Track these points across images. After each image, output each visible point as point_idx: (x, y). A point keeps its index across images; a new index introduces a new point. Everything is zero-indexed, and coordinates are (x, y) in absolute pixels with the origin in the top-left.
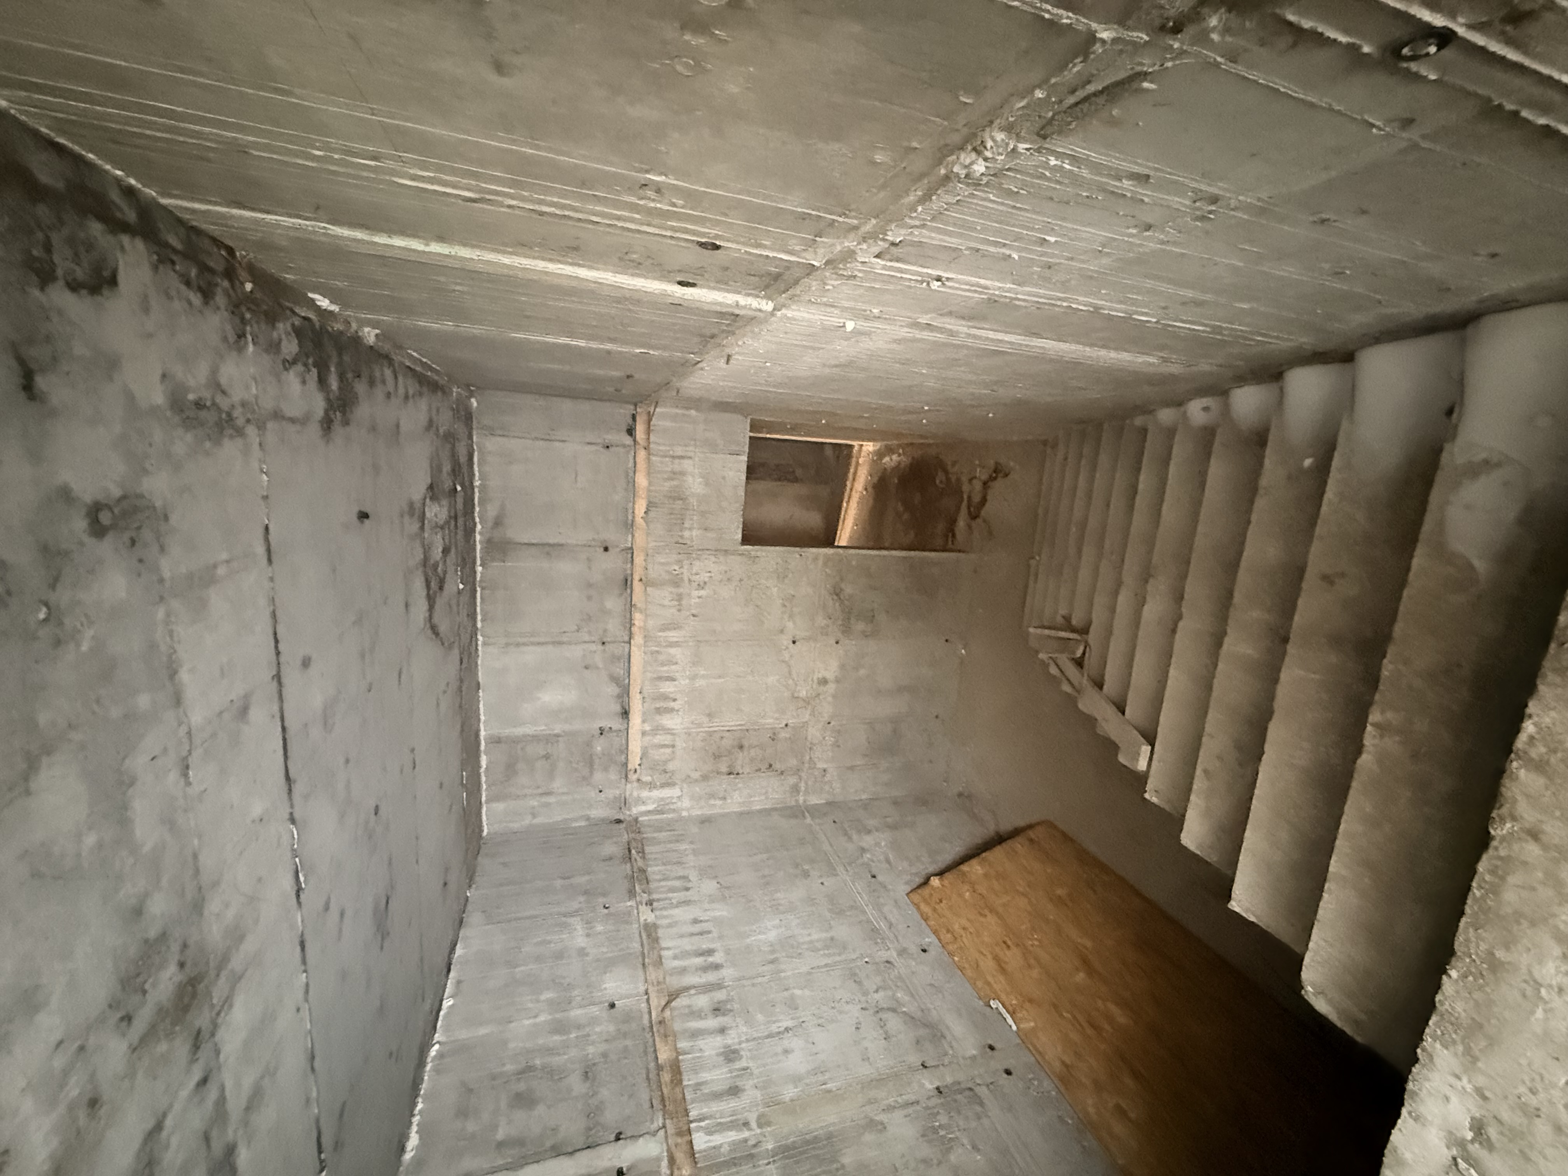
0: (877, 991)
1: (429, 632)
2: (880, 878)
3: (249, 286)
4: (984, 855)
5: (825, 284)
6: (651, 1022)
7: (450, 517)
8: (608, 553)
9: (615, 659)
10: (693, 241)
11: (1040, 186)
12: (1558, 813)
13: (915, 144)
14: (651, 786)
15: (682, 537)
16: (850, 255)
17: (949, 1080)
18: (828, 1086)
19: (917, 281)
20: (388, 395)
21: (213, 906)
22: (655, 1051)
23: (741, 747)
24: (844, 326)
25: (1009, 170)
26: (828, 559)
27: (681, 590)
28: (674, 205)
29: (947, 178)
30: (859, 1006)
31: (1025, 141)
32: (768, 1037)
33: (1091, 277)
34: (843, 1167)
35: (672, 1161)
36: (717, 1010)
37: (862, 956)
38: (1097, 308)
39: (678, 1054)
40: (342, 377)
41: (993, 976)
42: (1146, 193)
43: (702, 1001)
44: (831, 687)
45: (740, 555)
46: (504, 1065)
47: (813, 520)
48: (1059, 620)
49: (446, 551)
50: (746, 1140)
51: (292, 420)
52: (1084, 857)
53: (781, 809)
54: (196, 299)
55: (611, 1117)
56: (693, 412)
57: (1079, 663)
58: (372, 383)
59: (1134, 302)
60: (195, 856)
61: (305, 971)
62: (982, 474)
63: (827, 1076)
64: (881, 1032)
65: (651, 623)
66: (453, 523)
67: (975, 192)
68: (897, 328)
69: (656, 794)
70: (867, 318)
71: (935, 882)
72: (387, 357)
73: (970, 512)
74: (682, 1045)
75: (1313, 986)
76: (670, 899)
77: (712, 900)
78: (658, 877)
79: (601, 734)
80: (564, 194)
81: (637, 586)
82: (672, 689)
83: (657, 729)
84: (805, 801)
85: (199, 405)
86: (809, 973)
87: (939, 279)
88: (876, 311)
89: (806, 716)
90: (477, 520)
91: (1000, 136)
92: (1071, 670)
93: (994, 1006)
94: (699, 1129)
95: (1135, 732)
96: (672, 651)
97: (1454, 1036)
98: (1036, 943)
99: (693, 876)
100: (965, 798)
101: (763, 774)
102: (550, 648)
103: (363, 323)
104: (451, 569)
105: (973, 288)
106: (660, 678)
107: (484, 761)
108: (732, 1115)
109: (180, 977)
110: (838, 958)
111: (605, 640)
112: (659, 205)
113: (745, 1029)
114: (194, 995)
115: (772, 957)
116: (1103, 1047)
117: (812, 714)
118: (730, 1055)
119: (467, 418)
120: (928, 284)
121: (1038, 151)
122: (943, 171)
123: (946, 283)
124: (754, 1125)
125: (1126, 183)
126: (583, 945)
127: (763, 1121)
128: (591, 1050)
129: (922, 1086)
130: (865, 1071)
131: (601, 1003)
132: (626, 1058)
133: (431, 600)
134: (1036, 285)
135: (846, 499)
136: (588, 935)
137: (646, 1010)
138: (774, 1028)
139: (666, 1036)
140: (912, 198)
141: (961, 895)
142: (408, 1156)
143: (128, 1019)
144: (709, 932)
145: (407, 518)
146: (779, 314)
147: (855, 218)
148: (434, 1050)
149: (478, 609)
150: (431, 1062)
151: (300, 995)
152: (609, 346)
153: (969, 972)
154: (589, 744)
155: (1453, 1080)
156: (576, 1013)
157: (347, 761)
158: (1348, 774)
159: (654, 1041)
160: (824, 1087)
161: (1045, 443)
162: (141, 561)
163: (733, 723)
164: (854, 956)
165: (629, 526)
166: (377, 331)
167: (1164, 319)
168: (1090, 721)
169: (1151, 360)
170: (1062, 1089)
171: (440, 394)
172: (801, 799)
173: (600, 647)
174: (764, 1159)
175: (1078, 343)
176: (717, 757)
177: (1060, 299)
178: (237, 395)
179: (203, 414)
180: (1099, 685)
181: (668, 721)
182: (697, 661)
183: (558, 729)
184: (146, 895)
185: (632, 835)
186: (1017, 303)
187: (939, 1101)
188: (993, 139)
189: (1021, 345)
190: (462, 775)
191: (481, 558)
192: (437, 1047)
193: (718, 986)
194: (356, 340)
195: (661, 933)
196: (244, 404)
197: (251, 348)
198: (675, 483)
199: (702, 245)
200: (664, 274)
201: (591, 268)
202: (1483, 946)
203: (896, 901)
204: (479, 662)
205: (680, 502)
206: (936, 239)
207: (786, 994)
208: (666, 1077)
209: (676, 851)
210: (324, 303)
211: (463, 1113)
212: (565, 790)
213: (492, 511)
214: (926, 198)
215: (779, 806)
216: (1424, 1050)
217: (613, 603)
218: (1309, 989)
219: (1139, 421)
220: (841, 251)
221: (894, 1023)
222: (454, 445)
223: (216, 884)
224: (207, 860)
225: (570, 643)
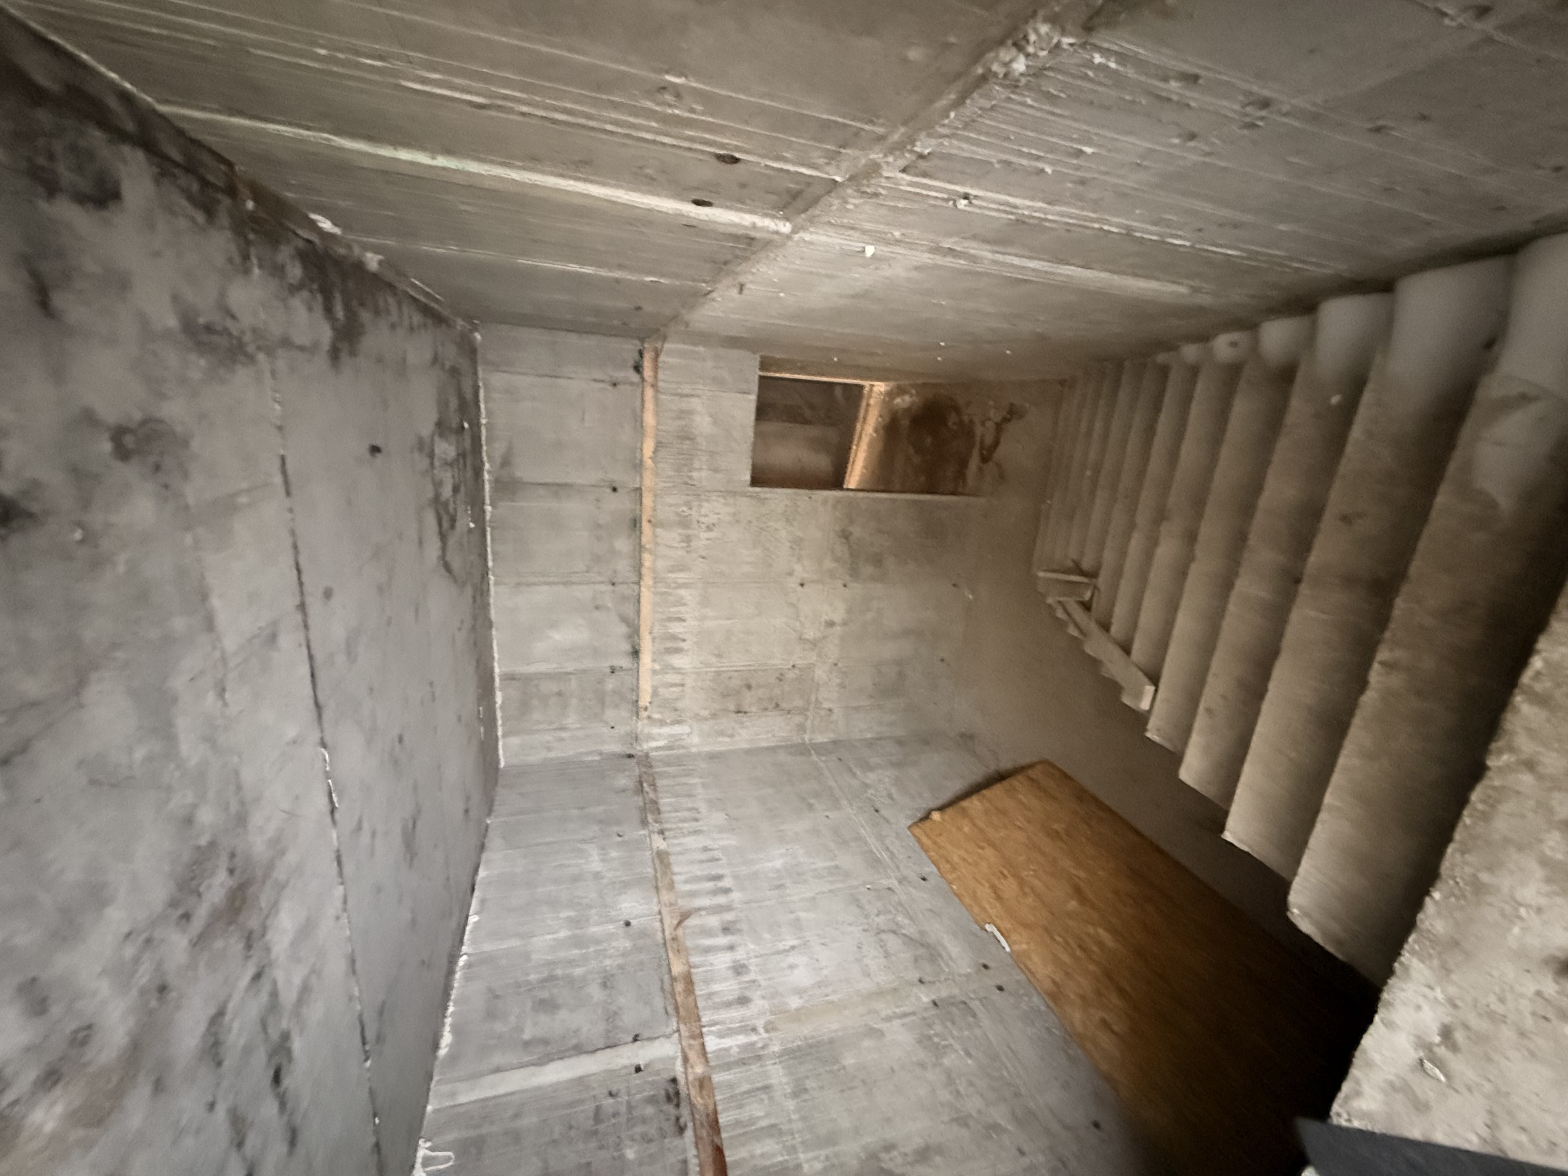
0: (878, 915)
1: (443, 571)
2: (883, 812)
3: (250, 205)
4: (984, 792)
5: (847, 202)
6: (664, 939)
7: (458, 455)
8: (616, 494)
9: (624, 598)
10: (709, 153)
11: (1081, 89)
12: (1556, 745)
13: (952, 39)
14: (662, 723)
15: (690, 478)
16: (874, 169)
17: (944, 993)
18: (830, 998)
19: (943, 199)
20: (393, 326)
21: (256, 819)
22: (669, 965)
23: (749, 687)
24: (864, 251)
25: (1050, 69)
26: (838, 501)
27: (689, 532)
28: (693, 111)
29: (984, 79)
30: (861, 928)
31: (1071, 35)
32: (773, 954)
33: (1125, 195)
34: (844, 1068)
35: (686, 1060)
36: (726, 929)
37: (864, 884)
38: (1129, 228)
39: (690, 967)
40: (347, 307)
41: (990, 903)
42: (1194, 97)
43: (714, 921)
44: (838, 629)
45: (749, 497)
46: (528, 974)
47: (821, 462)
48: (1070, 564)
49: (456, 490)
50: (753, 1044)
51: (302, 349)
52: (1082, 795)
53: (786, 747)
54: (200, 217)
55: (629, 1020)
56: (701, 349)
57: (1087, 606)
58: (377, 312)
59: (1169, 224)
60: (237, 773)
61: (342, 884)
62: (995, 416)
63: (830, 989)
64: (881, 950)
65: (661, 564)
66: (461, 461)
67: (1013, 96)
68: (918, 254)
69: (666, 730)
70: (887, 243)
71: (936, 816)
72: (390, 286)
73: (982, 454)
74: (695, 959)
75: (1300, 908)
76: (681, 829)
77: (721, 830)
78: (669, 809)
79: (613, 672)
80: (579, 100)
81: (646, 527)
82: (681, 630)
83: (668, 668)
84: (810, 740)
85: (209, 329)
86: (814, 899)
87: (966, 197)
88: (897, 234)
89: (813, 657)
90: (485, 458)
91: (1044, 29)
92: (1079, 614)
93: (988, 929)
94: (711, 1032)
95: (1140, 674)
96: (682, 592)
97: (1432, 951)
98: (1032, 873)
99: (703, 807)
100: (966, 740)
101: (770, 713)
102: (561, 588)
103: (366, 247)
104: (461, 508)
105: (1002, 208)
106: (670, 619)
107: (499, 698)
108: (741, 1022)
109: (231, 883)
110: (840, 885)
111: (614, 581)
112: (677, 112)
113: (752, 946)
114: (244, 900)
115: (779, 883)
116: (1092, 967)
117: (819, 655)
118: (739, 969)
119: (471, 351)
120: (955, 201)
121: (1083, 45)
122: (980, 71)
123: (974, 202)
124: (762, 1031)
125: (1174, 85)
126: (599, 869)
127: (769, 1027)
128: (608, 962)
129: (918, 999)
130: (866, 985)
131: (616, 921)
132: (642, 970)
133: (443, 537)
134: (1068, 204)
135: (855, 442)
136: (603, 860)
137: (660, 929)
138: (781, 946)
139: (678, 951)
140: (943, 103)
141: (959, 829)
142: (443, 1052)
143: (186, 917)
144: (717, 860)
145: (416, 455)
146: (796, 237)
147: (882, 125)
148: (462, 961)
149: (489, 550)
150: (460, 970)
151: (339, 904)
152: (617, 274)
153: (968, 900)
154: (600, 682)
155: (1427, 991)
156: (594, 930)
157: (371, 690)
158: (1350, 712)
159: (668, 956)
160: (826, 998)
161: (1062, 383)
162: (166, 487)
163: (742, 664)
164: (856, 883)
165: (638, 466)
166: (380, 257)
167: (1199, 243)
168: (1095, 663)
169: (1182, 290)
170: (1051, 1004)
171: (444, 325)
172: (807, 737)
173: (611, 588)
174: (772, 1059)
175: (1106, 270)
176: (725, 695)
177: (1093, 220)
178: (246, 320)
179: (215, 339)
180: (1105, 627)
181: (677, 661)
182: (705, 602)
183: (570, 667)
184: (195, 806)
185: (644, 770)
186: (1047, 224)
187: (933, 1013)
188: (1036, 31)
189: (1046, 272)
190: (479, 711)
191: (491, 497)
192: (464, 958)
193: (728, 908)
194: (359, 266)
195: (672, 859)
196: (254, 330)
197: (256, 271)
198: (682, 423)
199: (720, 158)
200: (678, 191)
201: (604, 184)
202: (1468, 870)
203: (897, 833)
204: (492, 601)
205: (688, 442)
206: (966, 150)
207: (792, 916)
208: (679, 987)
209: (686, 784)
210: (326, 225)
211: (491, 1015)
212: (578, 726)
213: (500, 448)
214: (959, 103)
215: (783, 744)
216: (1402, 964)
217: (623, 544)
218: (1295, 911)
219: (1161, 358)
220: (865, 166)
221: (893, 943)
222: (459, 381)
223: (258, 799)
224: (248, 776)
225: (580, 583)
